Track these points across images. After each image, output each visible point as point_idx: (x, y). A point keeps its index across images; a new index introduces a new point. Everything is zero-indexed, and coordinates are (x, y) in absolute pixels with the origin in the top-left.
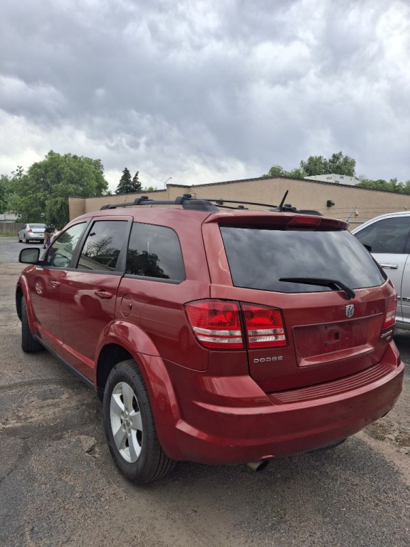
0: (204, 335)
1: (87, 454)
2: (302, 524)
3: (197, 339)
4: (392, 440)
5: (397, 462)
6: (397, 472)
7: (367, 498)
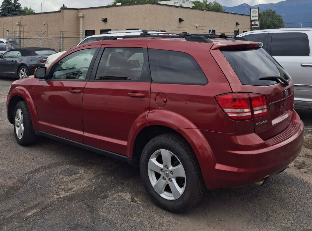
0: (231, 113)
1: (132, 203)
2: (280, 216)
3: (228, 116)
4: (293, 167)
5: (303, 178)
6: (306, 183)
7: (301, 198)
